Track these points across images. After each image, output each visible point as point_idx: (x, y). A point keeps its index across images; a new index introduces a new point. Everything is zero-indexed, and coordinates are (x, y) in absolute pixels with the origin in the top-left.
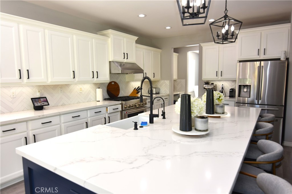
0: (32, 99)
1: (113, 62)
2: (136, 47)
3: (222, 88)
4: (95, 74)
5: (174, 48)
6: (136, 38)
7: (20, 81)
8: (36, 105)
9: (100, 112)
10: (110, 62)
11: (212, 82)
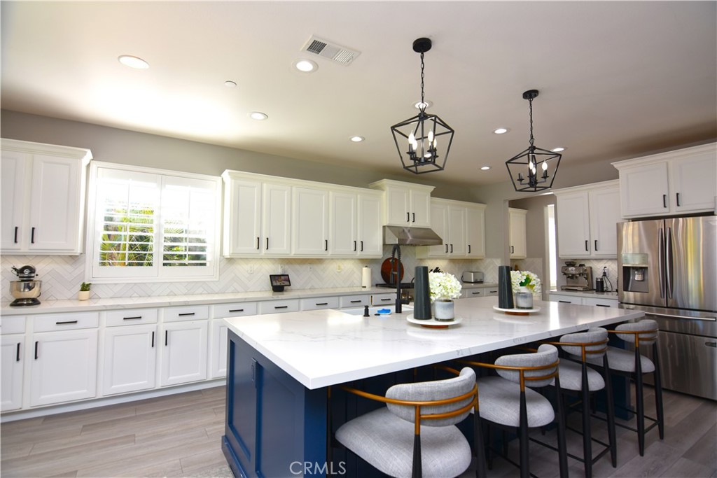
0: (271, 276)
1: (388, 226)
2: (431, 202)
3: (605, 274)
4: (359, 245)
5: (509, 201)
6: (432, 188)
7: (258, 251)
8: (275, 284)
9: (360, 301)
10: (384, 227)
11: (582, 263)
